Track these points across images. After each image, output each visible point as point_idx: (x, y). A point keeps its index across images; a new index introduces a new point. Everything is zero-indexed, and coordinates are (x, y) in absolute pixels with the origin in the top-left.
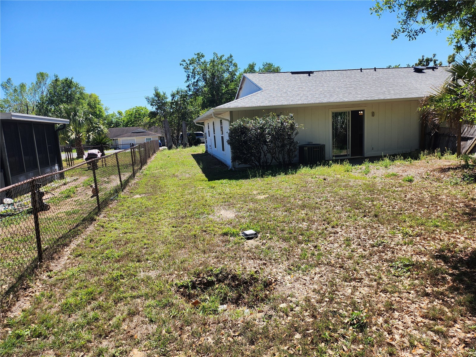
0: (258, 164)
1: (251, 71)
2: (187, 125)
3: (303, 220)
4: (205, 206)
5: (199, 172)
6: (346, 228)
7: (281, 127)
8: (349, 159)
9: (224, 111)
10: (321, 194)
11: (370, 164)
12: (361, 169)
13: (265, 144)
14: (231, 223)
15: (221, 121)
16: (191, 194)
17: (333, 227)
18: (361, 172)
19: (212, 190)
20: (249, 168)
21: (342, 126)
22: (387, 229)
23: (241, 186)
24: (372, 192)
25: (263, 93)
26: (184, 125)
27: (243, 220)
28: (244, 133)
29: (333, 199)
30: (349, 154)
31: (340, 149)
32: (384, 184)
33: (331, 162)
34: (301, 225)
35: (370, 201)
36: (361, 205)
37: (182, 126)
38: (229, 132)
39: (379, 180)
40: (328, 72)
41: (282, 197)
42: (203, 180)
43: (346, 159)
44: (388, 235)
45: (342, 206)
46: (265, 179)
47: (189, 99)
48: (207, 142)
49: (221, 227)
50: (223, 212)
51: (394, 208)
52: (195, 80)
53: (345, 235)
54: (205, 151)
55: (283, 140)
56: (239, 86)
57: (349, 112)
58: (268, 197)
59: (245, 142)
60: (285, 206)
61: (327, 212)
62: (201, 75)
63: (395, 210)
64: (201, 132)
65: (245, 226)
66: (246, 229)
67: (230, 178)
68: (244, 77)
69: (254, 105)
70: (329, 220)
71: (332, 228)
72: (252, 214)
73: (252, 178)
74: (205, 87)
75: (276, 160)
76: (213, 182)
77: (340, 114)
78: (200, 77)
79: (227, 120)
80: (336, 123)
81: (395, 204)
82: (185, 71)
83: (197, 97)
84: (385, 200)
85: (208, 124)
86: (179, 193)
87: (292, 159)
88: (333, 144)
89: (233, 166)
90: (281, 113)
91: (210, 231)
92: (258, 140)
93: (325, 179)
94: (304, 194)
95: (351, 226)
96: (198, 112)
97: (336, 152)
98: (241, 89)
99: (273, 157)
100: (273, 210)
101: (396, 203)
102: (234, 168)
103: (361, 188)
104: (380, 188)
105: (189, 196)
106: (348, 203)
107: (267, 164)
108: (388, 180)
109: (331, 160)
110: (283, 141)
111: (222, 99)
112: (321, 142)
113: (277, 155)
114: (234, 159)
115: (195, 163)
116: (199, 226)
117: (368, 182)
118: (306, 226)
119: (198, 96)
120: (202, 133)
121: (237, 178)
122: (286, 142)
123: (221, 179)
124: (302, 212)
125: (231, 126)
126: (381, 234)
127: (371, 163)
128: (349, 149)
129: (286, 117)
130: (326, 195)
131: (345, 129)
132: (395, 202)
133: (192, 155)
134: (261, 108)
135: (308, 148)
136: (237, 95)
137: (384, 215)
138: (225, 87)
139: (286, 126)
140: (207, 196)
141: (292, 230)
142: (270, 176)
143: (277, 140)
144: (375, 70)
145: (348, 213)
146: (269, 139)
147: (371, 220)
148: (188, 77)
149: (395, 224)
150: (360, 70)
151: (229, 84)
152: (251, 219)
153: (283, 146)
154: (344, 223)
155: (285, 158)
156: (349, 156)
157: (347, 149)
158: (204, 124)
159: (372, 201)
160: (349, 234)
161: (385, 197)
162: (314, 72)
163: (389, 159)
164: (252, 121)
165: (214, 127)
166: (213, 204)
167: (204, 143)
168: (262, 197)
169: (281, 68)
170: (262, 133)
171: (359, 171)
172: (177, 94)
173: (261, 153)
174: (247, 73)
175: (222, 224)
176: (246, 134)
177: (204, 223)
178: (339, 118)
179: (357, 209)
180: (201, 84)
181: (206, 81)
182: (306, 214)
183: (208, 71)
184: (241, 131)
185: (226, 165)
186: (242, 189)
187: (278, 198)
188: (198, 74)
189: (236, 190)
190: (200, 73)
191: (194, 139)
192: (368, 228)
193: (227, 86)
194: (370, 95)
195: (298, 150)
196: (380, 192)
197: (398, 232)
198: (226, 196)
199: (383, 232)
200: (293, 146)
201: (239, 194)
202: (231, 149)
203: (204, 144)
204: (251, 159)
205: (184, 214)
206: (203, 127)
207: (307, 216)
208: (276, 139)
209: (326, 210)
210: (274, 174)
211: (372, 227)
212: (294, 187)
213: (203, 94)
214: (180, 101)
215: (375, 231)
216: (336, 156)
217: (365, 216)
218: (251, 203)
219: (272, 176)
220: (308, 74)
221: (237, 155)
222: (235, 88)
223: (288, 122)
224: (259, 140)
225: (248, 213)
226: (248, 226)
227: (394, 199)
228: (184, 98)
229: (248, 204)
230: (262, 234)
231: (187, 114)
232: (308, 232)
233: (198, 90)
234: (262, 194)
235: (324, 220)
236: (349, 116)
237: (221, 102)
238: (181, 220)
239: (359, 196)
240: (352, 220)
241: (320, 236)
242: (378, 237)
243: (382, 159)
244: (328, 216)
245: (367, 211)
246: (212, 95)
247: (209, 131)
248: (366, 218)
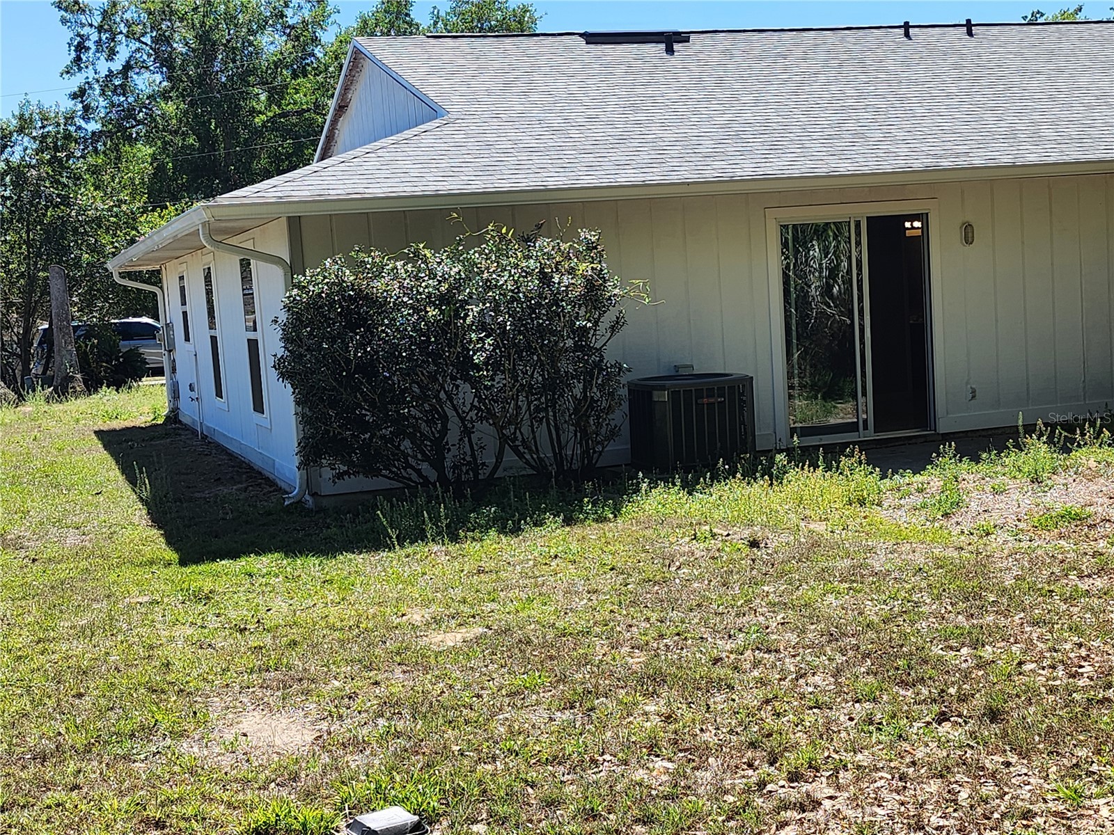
0: (432, 475)
1: (392, 24)
2: (72, 284)
3: (653, 748)
4: (163, 692)
5: (136, 520)
6: (858, 779)
7: (540, 296)
8: (864, 446)
9: (262, 216)
10: (738, 615)
11: (965, 468)
12: (920, 491)
13: (467, 378)
14: (295, 778)
15: (245, 265)
16: (88, 632)
17: (794, 777)
18: (924, 506)
19: (200, 607)
20: (388, 493)
21: (826, 291)
22: (1046, 778)
23: (346, 587)
24: (973, 599)
25: (447, 130)
26: (56, 286)
27: (355, 761)
28: (362, 321)
29: (794, 639)
30: (865, 421)
31: (824, 398)
32: (1030, 561)
33: (780, 458)
34: (640, 774)
35: (963, 645)
36: (926, 662)
37: (46, 291)
38: (283, 317)
39: (1005, 542)
40: (757, 36)
41: (550, 636)
42: (152, 563)
43: (854, 443)
44: (1050, 805)
45: (837, 673)
46: (471, 547)
47: (83, 157)
48: (174, 370)
49: (241, 797)
50: (252, 722)
51: (1073, 676)
52: (117, 65)
53: (850, 813)
54: (165, 412)
55: (553, 355)
56: (332, 96)
57: (858, 224)
58: (484, 636)
59: (368, 368)
60: (563, 680)
61: (767, 702)
62: (147, 39)
63: (1081, 683)
64: (145, 320)
65: (362, 788)
66: (369, 801)
67: (293, 548)
68: (358, 55)
69: (408, 190)
70: (774, 744)
71: (791, 780)
72: (400, 726)
73: (402, 546)
74: (165, 96)
75: (521, 456)
76: (201, 568)
77: (816, 231)
78: (138, 50)
79: (277, 260)
80: (802, 276)
81: (1080, 657)
82: (64, 21)
83: (127, 148)
84: (1035, 636)
85: (181, 278)
86: (25, 632)
87: (598, 449)
88: (790, 376)
89: (308, 483)
90: (539, 227)
91: (183, 824)
92: (429, 355)
93: (754, 544)
94: (654, 617)
95: (877, 770)
96: (131, 222)
97: (807, 410)
98: (342, 108)
99: (504, 440)
100: (507, 700)
101: (1083, 652)
102: (313, 495)
103: (924, 584)
104: (1009, 582)
105: (78, 647)
106: (867, 655)
107: (476, 475)
108: (1045, 544)
109: (780, 451)
110: (554, 362)
111: (254, 156)
112: (735, 368)
113: (525, 429)
114: (311, 452)
115: (115, 473)
116: (127, 799)
117: (955, 554)
118: (664, 778)
119: (131, 140)
120: (150, 321)
121: (328, 548)
122: (565, 366)
123: (247, 553)
124: (647, 708)
125: (295, 291)
126: (1020, 803)
127: (965, 464)
128: (864, 394)
129: (564, 246)
130: (761, 619)
131: (845, 303)
132: (1080, 645)
133: (99, 434)
134: (443, 200)
135: (675, 395)
136: (323, 138)
137: (1032, 709)
138: (269, 99)
139: (566, 291)
140: (172, 639)
141: (597, 801)
142: (492, 533)
143: (521, 358)
144: (970, 33)
145: (868, 705)
146: (482, 350)
147: (972, 734)
148: (81, 48)
149: (1082, 753)
150: (902, 31)
151: (286, 87)
152: (395, 754)
153: (555, 385)
154: (848, 757)
155: (563, 443)
156: (865, 428)
157: (855, 397)
158: (160, 281)
159: (976, 644)
160: (868, 809)
161: (1035, 623)
162: (692, 37)
163: (1050, 441)
164: (399, 264)
165: (209, 293)
166: (202, 684)
167: (159, 372)
168: (453, 638)
169: (536, 15)
170: (448, 324)
171: (917, 500)
172: (21, 130)
173: (445, 419)
174: (372, 34)
175: (246, 782)
176: (368, 329)
177: (153, 781)
178: (816, 252)
179: (904, 684)
180: (147, 81)
181: (171, 68)
182: (668, 718)
183: (181, 20)
184: (346, 313)
185: (270, 482)
186: (352, 599)
187: (529, 642)
188: (130, 35)
189: (320, 605)
190: (139, 29)
191: (108, 351)
192: (958, 777)
193: (277, 95)
194: (949, 146)
195: (625, 406)
196: (1011, 601)
197: (1095, 790)
198: (268, 640)
199: (1025, 792)
200: (603, 385)
201: (338, 624)
202: (298, 403)
203: (162, 380)
204: (398, 447)
205: (50, 739)
206: (155, 295)
207: (672, 727)
208: (519, 353)
209: (761, 693)
210: (510, 525)
211: (977, 771)
212: (607, 582)
213: (155, 131)
214: (41, 162)
215: (989, 789)
216: (805, 432)
217: (942, 718)
218: (398, 670)
219: (502, 530)
220: (663, 46)
221: (327, 432)
222: (319, 108)
223: (572, 271)
224: (436, 355)
225: (381, 721)
226: (377, 790)
227: (1074, 629)
228: (56, 149)
229: (379, 678)
230: (452, 826)
231: (75, 230)
232: (673, 807)
233: (130, 113)
234: (453, 623)
235: (753, 745)
236: (858, 243)
237: (248, 170)
238: (32, 770)
239: (913, 622)
240: (882, 738)
241: (732, 824)
242: (1004, 815)
243: (1016, 441)
244: (770, 722)
245: (952, 691)
246: (206, 138)
247: (185, 314)
248: (946, 725)
